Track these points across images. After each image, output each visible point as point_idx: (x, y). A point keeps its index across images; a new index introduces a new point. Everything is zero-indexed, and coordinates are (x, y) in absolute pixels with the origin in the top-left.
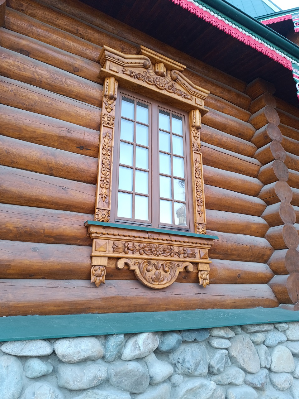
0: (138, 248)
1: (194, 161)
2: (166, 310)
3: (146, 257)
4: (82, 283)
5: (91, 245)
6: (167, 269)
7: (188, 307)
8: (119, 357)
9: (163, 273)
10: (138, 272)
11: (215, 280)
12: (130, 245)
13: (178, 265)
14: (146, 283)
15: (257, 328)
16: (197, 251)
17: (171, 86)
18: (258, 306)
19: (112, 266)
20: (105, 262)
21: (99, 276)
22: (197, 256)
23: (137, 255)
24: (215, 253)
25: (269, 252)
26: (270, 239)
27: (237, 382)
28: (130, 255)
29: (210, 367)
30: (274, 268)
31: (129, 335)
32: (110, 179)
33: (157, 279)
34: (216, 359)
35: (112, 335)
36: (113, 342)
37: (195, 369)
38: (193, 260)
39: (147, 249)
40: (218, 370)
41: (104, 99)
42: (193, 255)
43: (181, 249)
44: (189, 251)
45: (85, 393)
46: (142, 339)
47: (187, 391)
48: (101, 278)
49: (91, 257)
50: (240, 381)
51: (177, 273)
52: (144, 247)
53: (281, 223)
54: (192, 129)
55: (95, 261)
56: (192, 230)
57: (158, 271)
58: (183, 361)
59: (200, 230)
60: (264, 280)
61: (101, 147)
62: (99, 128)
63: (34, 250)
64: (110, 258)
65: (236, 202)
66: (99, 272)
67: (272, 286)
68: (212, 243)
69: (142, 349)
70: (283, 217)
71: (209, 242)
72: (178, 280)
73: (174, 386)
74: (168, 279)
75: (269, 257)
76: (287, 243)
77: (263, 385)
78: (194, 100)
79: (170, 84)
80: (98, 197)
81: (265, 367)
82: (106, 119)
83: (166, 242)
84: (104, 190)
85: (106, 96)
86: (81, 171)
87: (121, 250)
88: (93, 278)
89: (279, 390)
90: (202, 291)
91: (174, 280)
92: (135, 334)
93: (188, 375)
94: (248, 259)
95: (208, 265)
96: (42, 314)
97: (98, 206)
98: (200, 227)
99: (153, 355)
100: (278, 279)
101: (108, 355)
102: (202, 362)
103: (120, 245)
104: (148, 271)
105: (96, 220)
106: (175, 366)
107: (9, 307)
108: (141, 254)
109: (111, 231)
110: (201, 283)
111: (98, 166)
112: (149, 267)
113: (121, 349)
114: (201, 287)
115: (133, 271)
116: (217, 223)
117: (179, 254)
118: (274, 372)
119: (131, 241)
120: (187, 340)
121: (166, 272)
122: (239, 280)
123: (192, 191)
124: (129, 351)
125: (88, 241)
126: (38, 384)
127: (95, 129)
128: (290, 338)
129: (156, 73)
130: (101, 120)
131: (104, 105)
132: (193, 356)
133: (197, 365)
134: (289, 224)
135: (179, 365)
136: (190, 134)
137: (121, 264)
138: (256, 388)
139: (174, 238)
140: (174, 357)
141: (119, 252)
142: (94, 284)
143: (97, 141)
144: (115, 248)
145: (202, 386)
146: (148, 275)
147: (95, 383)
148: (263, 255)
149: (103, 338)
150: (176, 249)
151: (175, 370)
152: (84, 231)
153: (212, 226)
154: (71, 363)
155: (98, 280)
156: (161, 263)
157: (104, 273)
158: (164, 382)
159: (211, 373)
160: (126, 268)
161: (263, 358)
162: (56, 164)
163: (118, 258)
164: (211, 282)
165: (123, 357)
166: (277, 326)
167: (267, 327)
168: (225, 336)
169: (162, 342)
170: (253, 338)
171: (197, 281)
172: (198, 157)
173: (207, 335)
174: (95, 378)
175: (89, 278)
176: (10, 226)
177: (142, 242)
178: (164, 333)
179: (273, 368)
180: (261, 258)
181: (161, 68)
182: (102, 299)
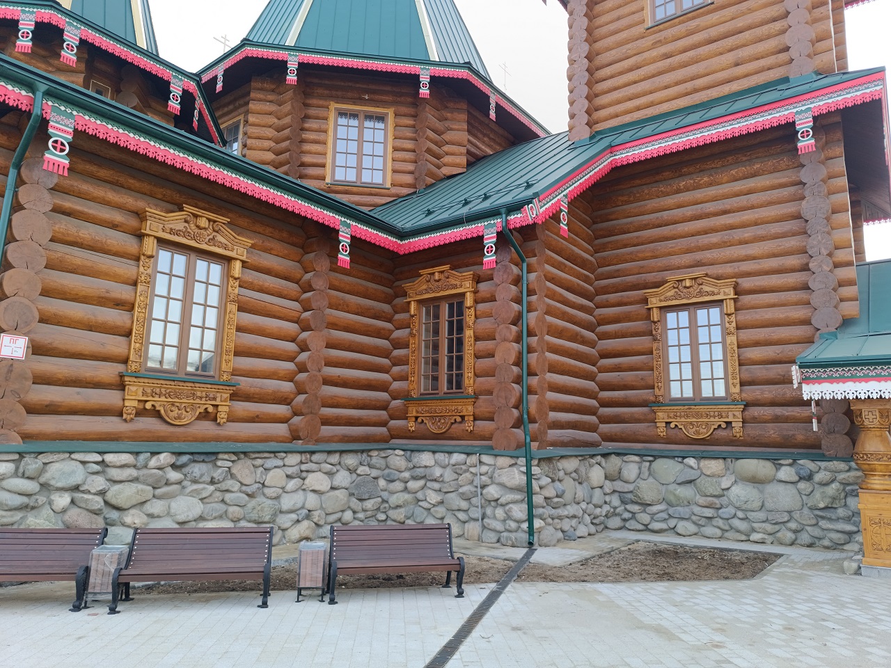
0: (164, 393)
1: (228, 312)
2: (184, 441)
3: (171, 400)
4: (116, 419)
5: (124, 390)
6: (188, 410)
7: (204, 440)
8: (146, 466)
9: (184, 413)
10: (162, 412)
11: (232, 419)
12: (158, 391)
13: (199, 407)
14: (169, 420)
15: (257, 455)
16: (219, 395)
17: (212, 239)
18: (271, 441)
19: (141, 406)
20: (135, 404)
21: (130, 414)
22: (218, 399)
23: (163, 399)
24: (235, 396)
25: (292, 396)
26: (296, 384)
27: (233, 490)
28: (157, 398)
29: (212, 478)
30: (294, 410)
31: (154, 454)
32: (143, 334)
33: (179, 418)
34: (217, 474)
35: (142, 453)
36: (142, 457)
37: (200, 478)
38: (214, 403)
39: (172, 394)
40: (218, 480)
41: (142, 257)
42: (214, 399)
43: (204, 394)
44: (211, 396)
45: (123, 483)
46: (162, 456)
47: (192, 491)
48: (132, 416)
49: (124, 400)
50: (236, 489)
51: (197, 413)
52: (170, 392)
53: (306, 371)
54: (231, 279)
55: (127, 403)
56: (217, 377)
57: (180, 412)
58: (192, 473)
59: (225, 378)
60: (284, 420)
61: (137, 305)
62: (135, 284)
63: (78, 393)
64: (139, 401)
65: (267, 350)
66: (130, 411)
67: (289, 426)
68: (234, 388)
69: (162, 462)
70: (309, 366)
71: (231, 388)
72: (198, 419)
73: (184, 487)
74: (188, 418)
75: (292, 400)
76: (307, 389)
77: (253, 493)
78: (235, 251)
79: (211, 237)
80: (132, 350)
81: (259, 482)
82: (143, 278)
83: (190, 388)
84: (138, 345)
85: (144, 255)
86: (117, 327)
87: (149, 395)
88: (125, 416)
89: (268, 498)
90: (220, 428)
91: (193, 419)
92: (159, 453)
93: (195, 481)
94: (271, 402)
95: (227, 407)
96: (84, 440)
97: (131, 358)
98: (225, 375)
99: (170, 468)
100: (296, 419)
101: (138, 464)
102: (206, 474)
103: (149, 391)
104: (172, 411)
105: (129, 371)
106: (185, 475)
107: (61, 434)
108: (166, 398)
109: (142, 380)
110: (218, 421)
111: (133, 322)
112: (173, 409)
113: (147, 461)
114: (219, 424)
115: (159, 411)
116: (244, 370)
117: (201, 398)
118: (267, 487)
119: (158, 387)
120: (197, 459)
121: (187, 412)
122: (257, 419)
123: (222, 341)
124: (153, 462)
125: (121, 387)
126: (94, 476)
127: (131, 285)
128: (286, 464)
129: (198, 227)
130: (137, 278)
131: (141, 263)
132: (199, 470)
133: (202, 475)
134: (314, 372)
135: (188, 475)
136: (228, 284)
137: (148, 406)
138: (248, 495)
139: (197, 385)
140: (185, 470)
141: (148, 396)
142: (125, 420)
143: (133, 298)
144: (144, 393)
145: (204, 489)
146: (171, 414)
147: (130, 478)
148: (286, 398)
149: (135, 455)
150: (199, 394)
151: (185, 478)
152: (118, 379)
153: (238, 373)
154: (115, 467)
155: (129, 417)
156: (183, 405)
157: (134, 412)
158: (176, 484)
159: (212, 482)
160: (153, 408)
161: (258, 476)
162: (96, 322)
163: (146, 401)
164: (228, 421)
165: (148, 467)
166: (277, 454)
167: (266, 455)
168: (229, 459)
169: (178, 460)
170: (253, 462)
171: (215, 419)
172: (233, 307)
173: (214, 458)
174: (130, 475)
175: (122, 416)
176: (60, 376)
177: (168, 388)
178: (180, 454)
179: (266, 483)
180: (284, 400)
181: (203, 222)
182: (132, 431)
